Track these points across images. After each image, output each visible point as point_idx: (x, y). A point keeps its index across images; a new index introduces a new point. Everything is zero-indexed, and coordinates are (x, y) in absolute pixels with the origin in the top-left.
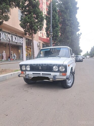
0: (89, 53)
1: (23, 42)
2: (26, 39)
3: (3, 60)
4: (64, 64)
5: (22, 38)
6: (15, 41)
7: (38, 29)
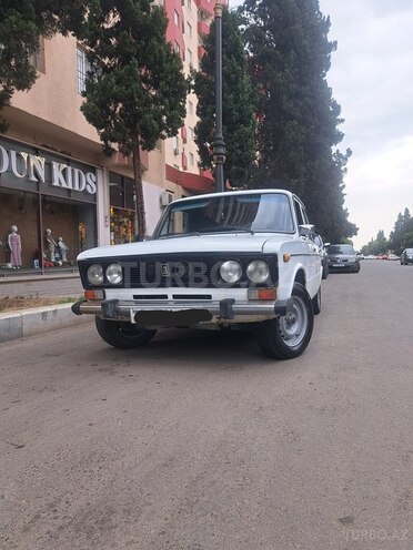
0: (388, 238)
1: (98, 188)
2: (112, 176)
3: (10, 265)
4: (265, 251)
5: (94, 170)
6: (64, 185)
7: (162, 127)
